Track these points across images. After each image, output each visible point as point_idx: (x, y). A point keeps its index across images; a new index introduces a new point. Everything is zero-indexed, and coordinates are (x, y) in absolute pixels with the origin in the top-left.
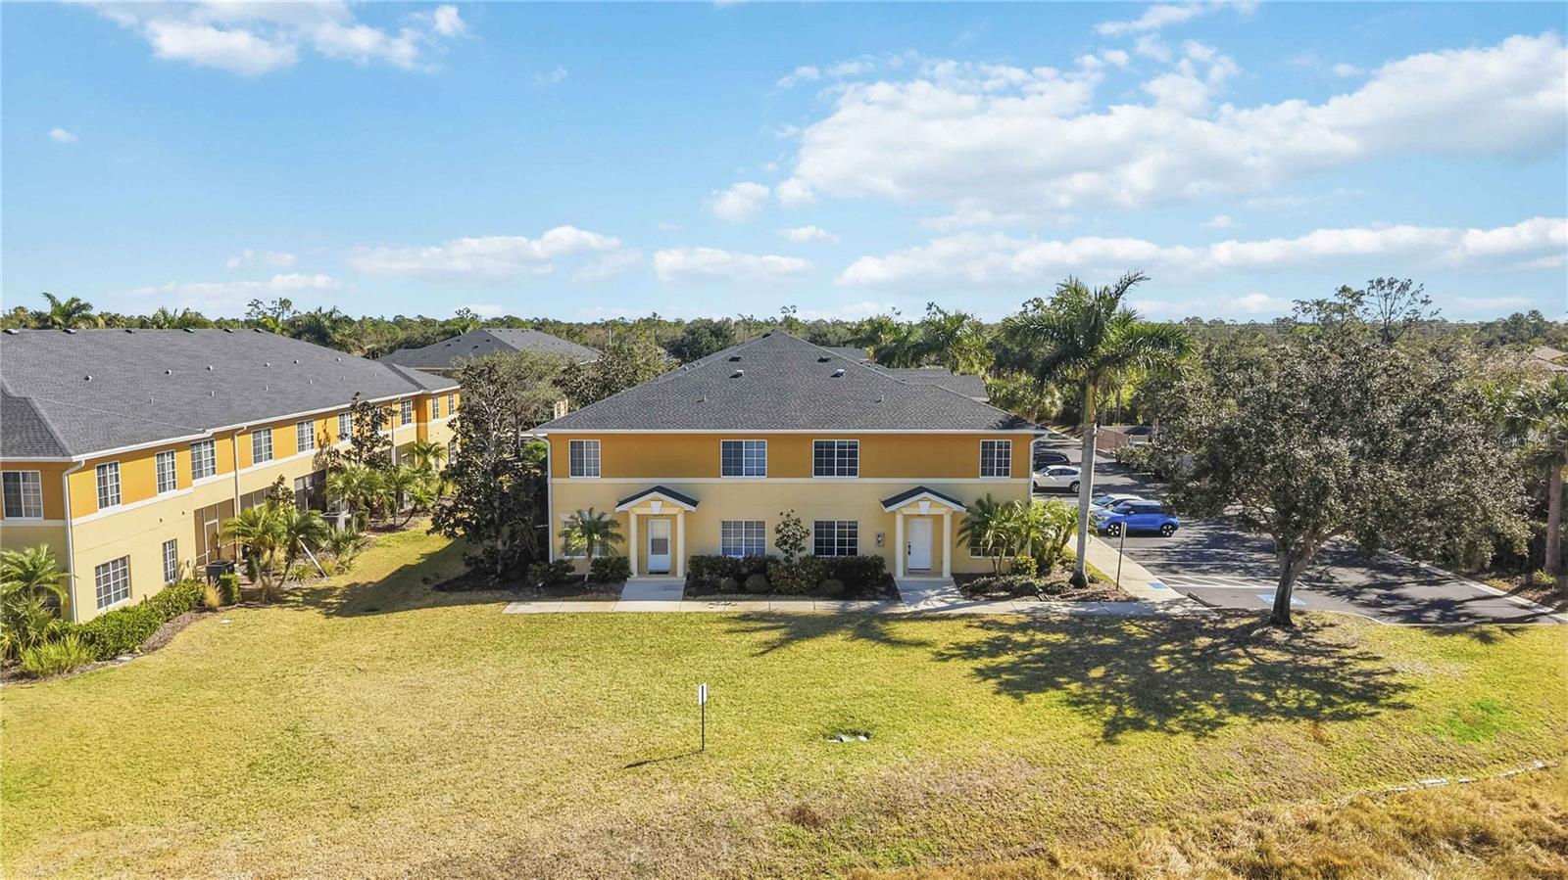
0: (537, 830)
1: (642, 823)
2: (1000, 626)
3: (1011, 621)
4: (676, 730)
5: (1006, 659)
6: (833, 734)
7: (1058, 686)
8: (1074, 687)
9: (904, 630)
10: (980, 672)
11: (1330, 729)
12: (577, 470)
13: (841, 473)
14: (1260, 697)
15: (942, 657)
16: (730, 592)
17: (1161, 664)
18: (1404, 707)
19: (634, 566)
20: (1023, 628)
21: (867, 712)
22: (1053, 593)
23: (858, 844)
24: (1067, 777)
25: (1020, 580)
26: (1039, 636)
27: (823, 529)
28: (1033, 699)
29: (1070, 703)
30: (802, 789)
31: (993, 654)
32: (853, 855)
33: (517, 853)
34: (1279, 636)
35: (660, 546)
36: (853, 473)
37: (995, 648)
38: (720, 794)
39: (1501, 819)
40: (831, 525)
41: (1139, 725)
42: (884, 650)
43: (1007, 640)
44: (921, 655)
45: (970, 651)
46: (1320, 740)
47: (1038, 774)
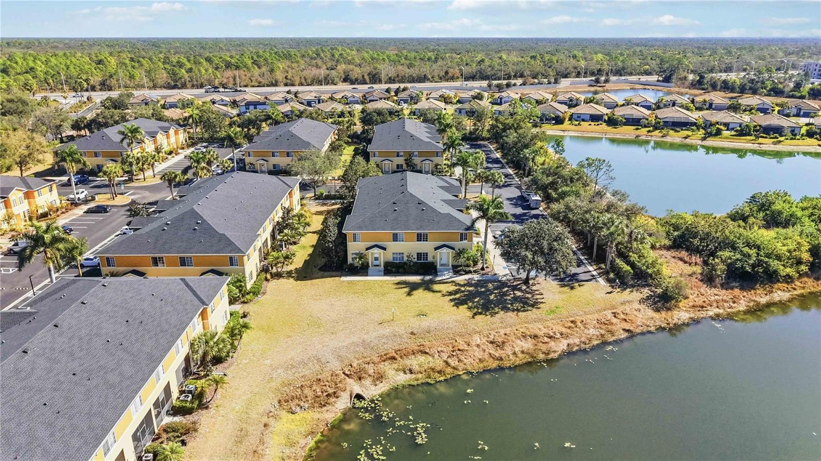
0: (366, 337)
1: (384, 335)
2: (460, 285)
3: (462, 283)
4: (387, 316)
5: (458, 296)
6: (419, 315)
7: (467, 304)
8: (470, 304)
9: (436, 287)
10: (451, 300)
11: (520, 314)
12: (355, 241)
13: (424, 241)
14: (509, 306)
15: (444, 295)
16: (395, 273)
17: (492, 297)
18: (539, 308)
19: (370, 265)
20: (464, 285)
21: (426, 310)
22: (476, 272)
23: (422, 338)
24: (463, 325)
25: (468, 269)
26: (468, 288)
27: (419, 255)
28: (461, 307)
29: (468, 308)
30: (412, 328)
31: (455, 295)
32: (421, 340)
33: (364, 341)
34: (524, 287)
35: (376, 259)
36: (427, 241)
37: (456, 292)
38: (397, 329)
39: (540, 333)
40: (421, 253)
41: (480, 313)
42: (431, 294)
43: (459, 289)
44: (439, 294)
45: (450, 294)
46: (517, 316)
47: (457, 324)
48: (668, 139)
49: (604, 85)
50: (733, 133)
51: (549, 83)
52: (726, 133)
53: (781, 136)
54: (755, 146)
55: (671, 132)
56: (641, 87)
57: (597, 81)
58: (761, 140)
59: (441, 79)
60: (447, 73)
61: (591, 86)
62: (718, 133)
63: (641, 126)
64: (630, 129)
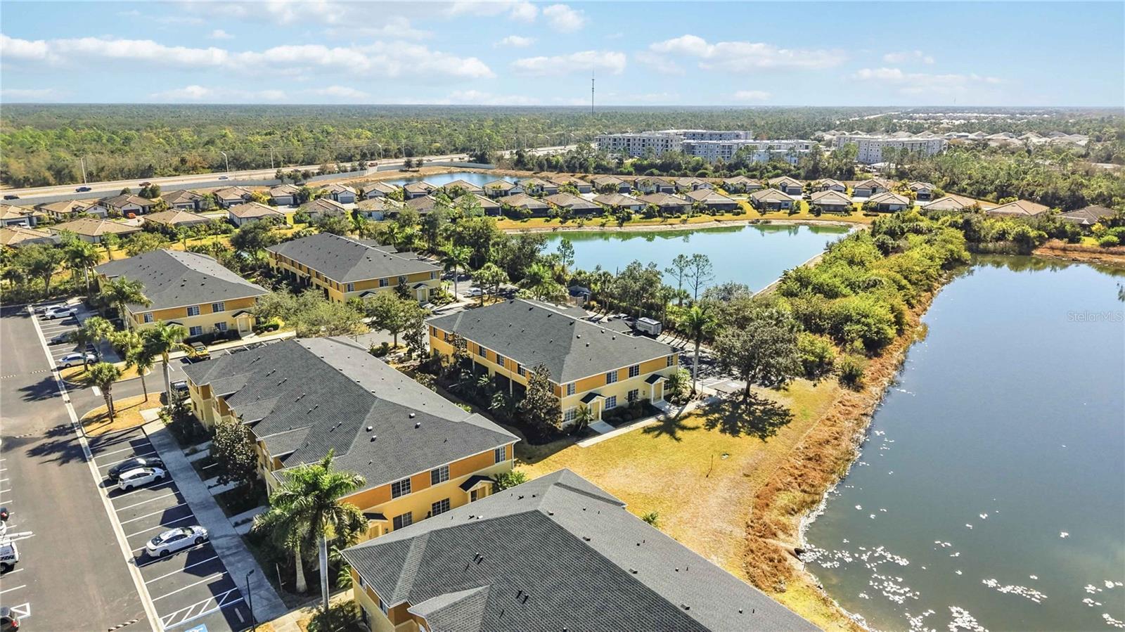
2: (701, 415)
3: (700, 413)
5: (719, 426)
8: (742, 430)
10: (721, 431)
12: (569, 394)
13: (635, 375)
15: (708, 430)
22: (692, 398)
23: (758, 477)
25: (684, 397)
26: (714, 416)
29: (748, 435)
32: (760, 479)
36: (638, 374)
37: (712, 423)
40: (632, 392)
43: (710, 420)
44: (702, 430)
45: (709, 426)
48: (586, 229)
49: (417, 169)
50: (642, 216)
51: (354, 170)
52: (636, 217)
53: (683, 213)
54: (663, 228)
55: (585, 222)
56: (459, 170)
57: (408, 164)
58: (670, 221)
59: (176, 170)
60: (183, 161)
61: (402, 171)
62: (628, 218)
63: (549, 217)
64: (540, 221)
